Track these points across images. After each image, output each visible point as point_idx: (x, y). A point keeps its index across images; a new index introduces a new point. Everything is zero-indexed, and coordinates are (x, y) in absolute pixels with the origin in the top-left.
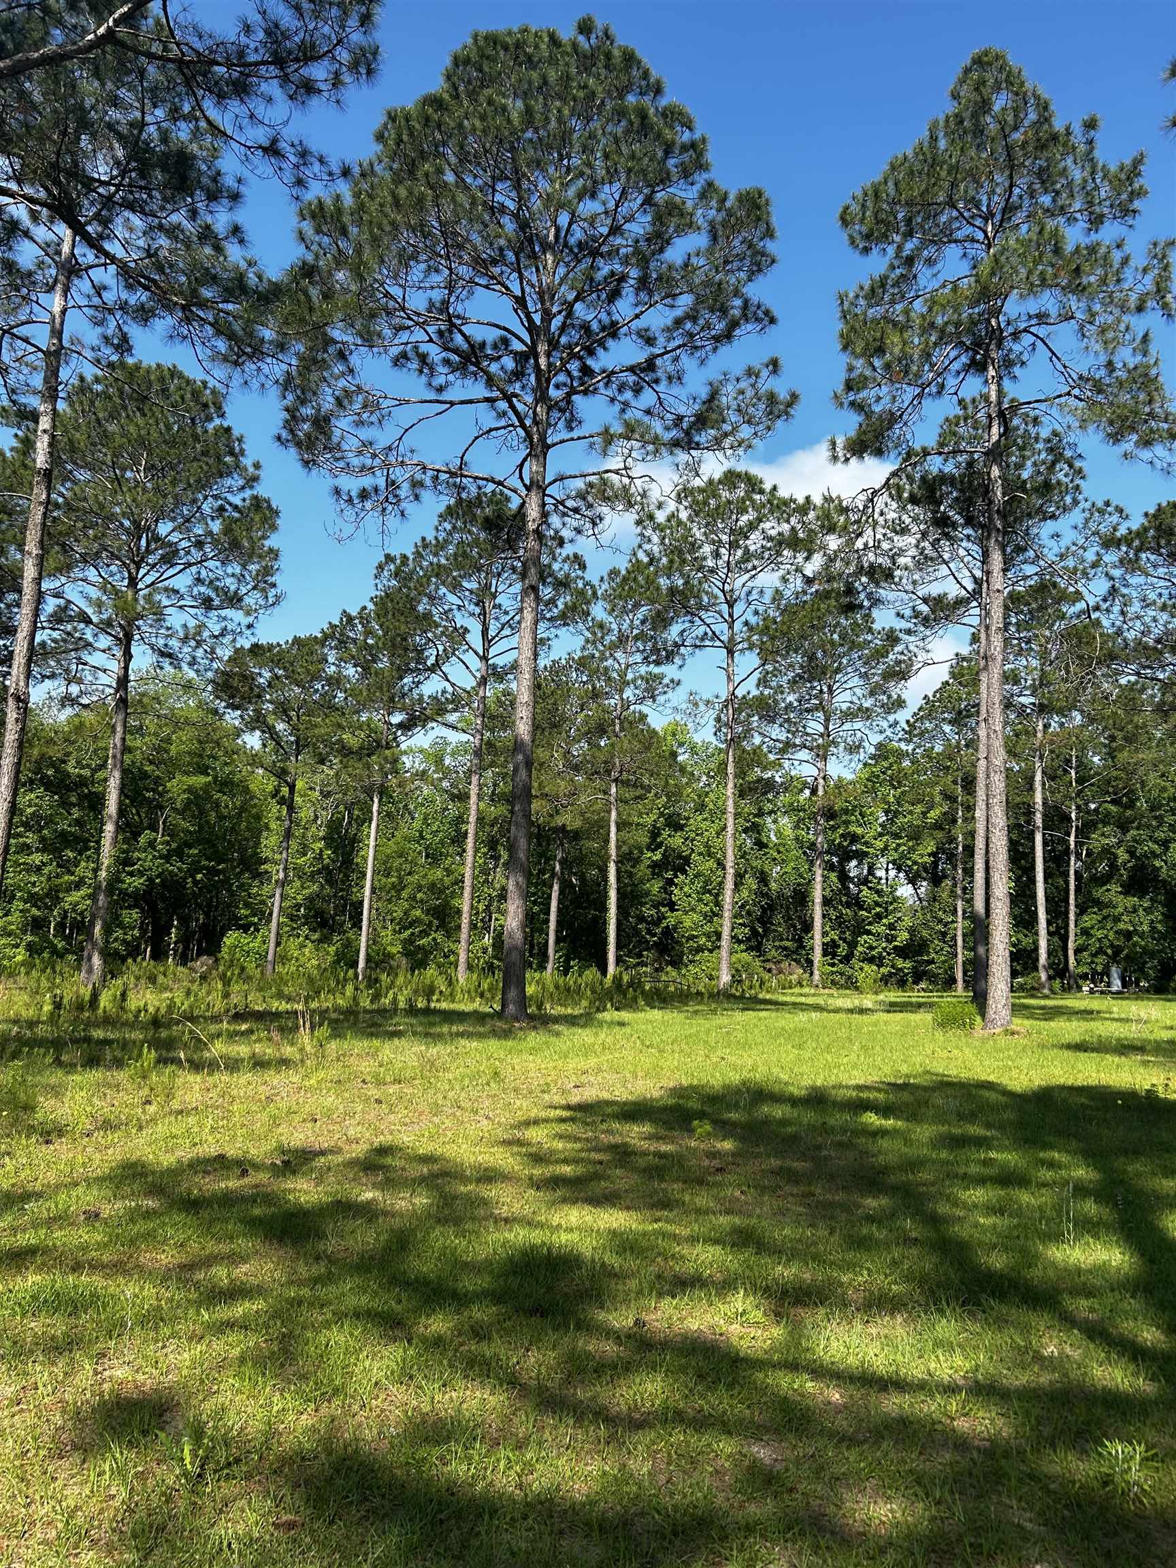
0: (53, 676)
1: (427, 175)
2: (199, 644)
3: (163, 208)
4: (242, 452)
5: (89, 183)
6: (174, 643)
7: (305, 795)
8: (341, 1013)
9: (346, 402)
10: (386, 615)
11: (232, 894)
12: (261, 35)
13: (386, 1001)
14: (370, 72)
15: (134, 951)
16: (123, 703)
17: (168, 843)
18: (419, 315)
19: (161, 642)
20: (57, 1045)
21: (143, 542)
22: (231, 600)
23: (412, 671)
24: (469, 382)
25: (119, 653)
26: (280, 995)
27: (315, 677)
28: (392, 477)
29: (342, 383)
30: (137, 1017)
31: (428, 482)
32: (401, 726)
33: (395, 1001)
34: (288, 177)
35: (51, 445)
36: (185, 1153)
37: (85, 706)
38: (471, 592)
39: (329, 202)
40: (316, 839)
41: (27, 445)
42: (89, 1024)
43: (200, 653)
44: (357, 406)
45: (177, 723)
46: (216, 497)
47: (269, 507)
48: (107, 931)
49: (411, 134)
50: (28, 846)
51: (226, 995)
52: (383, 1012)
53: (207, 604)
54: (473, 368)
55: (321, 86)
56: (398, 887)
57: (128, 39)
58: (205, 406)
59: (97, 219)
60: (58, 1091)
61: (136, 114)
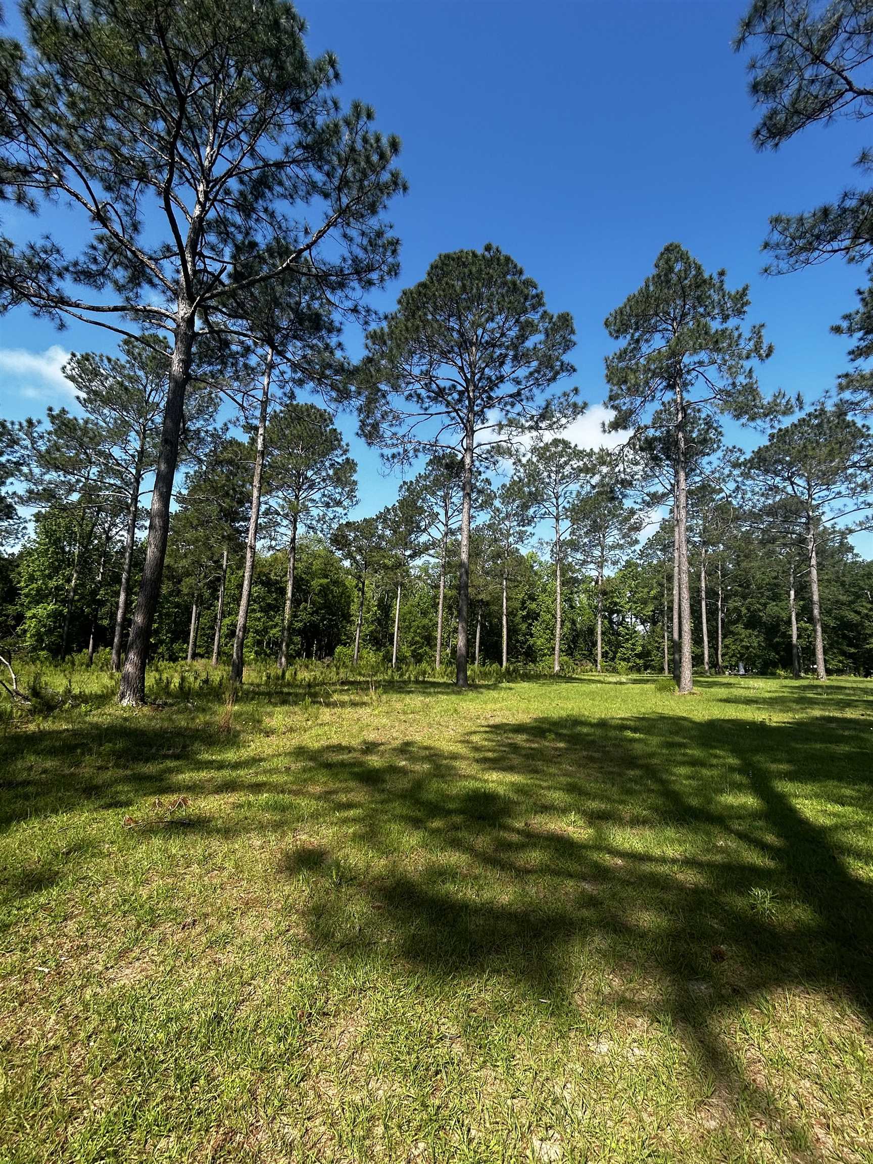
0: (264, 538)
1: (420, 316)
2: (324, 522)
3: (309, 338)
4: (341, 439)
5: (279, 330)
6: (314, 522)
7: (369, 587)
8: (387, 682)
9: (386, 417)
10: (403, 507)
11: (339, 630)
12: (350, 262)
13: (406, 677)
14: (396, 274)
15: (299, 655)
16: (293, 549)
17: (312, 608)
18: (417, 377)
19: (309, 522)
20: (269, 694)
21: (301, 480)
22: (337, 503)
23: (415, 532)
24: (439, 405)
25: (291, 527)
26: (360, 674)
27: (373, 536)
28: (406, 448)
29: (384, 408)
30: (301, 683)
31: (421, 449)
32: (410, 556)
33: (409, 677)
34: (362, 322)
35: (263, 440)
36: (324, 743)
37: (278, 550)
38: (441, 496)
39: (378, 331)
40: (374, 606)
41: (253, 441)
42: (282, 686)
43: (325, 526)
44: (390, 418)
45: (315, 556)
46: (330, 459)
47: (353, 462)
48: (288, 646)
49: (413, 300)
50: (254, 610)
51: (338, 674)
52: (404, 682)
53: (327, 505)
54: (440, 399)
55: (376, 282)
56: (409, 627)
57: (295, 268)
58: (325, 420)
59: (282, 344)
60: (271, 715)
61: (297, 299)
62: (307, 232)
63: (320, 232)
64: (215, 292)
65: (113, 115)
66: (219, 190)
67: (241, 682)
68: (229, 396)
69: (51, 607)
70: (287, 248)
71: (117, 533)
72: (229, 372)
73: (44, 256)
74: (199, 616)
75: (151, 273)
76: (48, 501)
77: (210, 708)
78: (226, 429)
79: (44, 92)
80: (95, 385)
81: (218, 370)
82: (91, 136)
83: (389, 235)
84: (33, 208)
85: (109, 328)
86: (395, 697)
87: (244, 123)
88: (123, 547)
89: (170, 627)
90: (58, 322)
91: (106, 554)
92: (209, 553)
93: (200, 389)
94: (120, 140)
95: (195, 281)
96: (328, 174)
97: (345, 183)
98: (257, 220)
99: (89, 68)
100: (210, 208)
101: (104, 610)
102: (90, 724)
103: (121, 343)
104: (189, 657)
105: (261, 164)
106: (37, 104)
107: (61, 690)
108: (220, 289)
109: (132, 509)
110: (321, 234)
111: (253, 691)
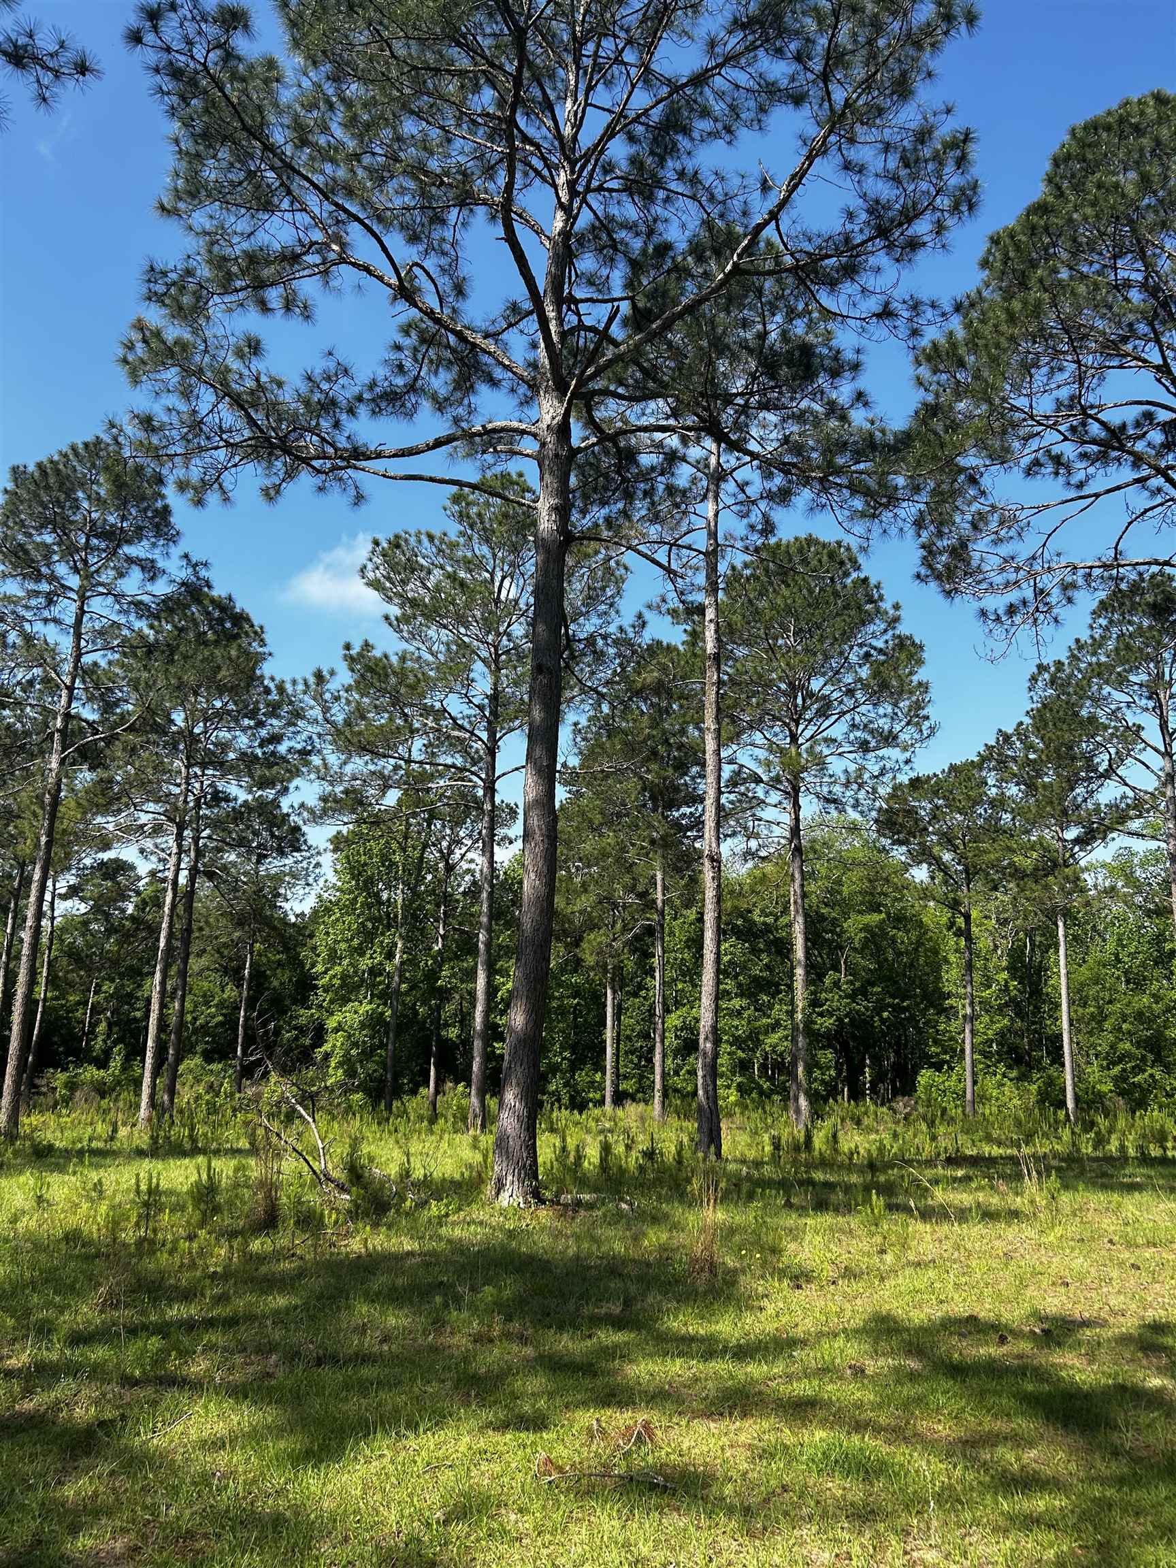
0: (734, 834)
1: (1041, 281)
2: (861, 786)
3: (792, 399)
4: (881, 598)
5: (728, 399)
6: (837, 789)
7: (981, 925)
8: (1062, 1160)
9: (981, 525)
10: (1046, 725)
11: (919, 1031)
12: (864, 216)
13: (1113, 1147)
14: (971, 207)
15: (833, 1092)
16: (798, 850)
17: (851, 983)
18: (1047, 418)
19: (825, 789)
20: (783, 1185)
21: (799, 701)
22: (886, 739)
23: (1084, 780)
24: (1112, 468)
25: (789, 807)
26: (989, 1139)
27: (977, 802)
28: (1040, 585)
29: (975, 507)
30: (851, 1159)
31: (1080, 582)
32: (1077, 841)
33: (1122, 1148)
34: (903, 332)
35: (716, 631)
36: (935, 1312)
37: (763, 859)
38: (1141, 685)
39: (943, 341)
40: (1000, 969)
41: (696, 636)
42: (810, 1166)
43: (862, 795)
44: (993, 525)
45: (846, 864)
46: (861, 645)
47: (913, 643)
48: (809, 1071)
49: (1018, 248)
50: (728, 993)
51: (934, 1138)
52: (1109, 1159)
53: (864, 747)
54: (1115, 454)
55: (926, 239)
56: (1100, 1017)
57: (749, 267)
58: (842, 563)
59: (737, 426)
60: (795, 1234)
61: (760, 327)
62: (765, 187)
63: (793, 177)
64: (602, 361)
65: (412, 112)
66: (593, 170)
67: (718, 1154)
68: (645, 556)
69: (365, 1008)
70: (730, 233)
71: (463, 856)
72: (641, 508)
73: (325, 386)
74: (619, 1011)
75: (490, 361)
76: (353, 811)
77: (666, 1216)
78: (640, 622)
79: (310, 118)
80: (413, 589)
81: (620, 512)
82: (382, 160)
83: (946, 129)
84: (307, 315)
85: (432, 480)
86: (1096, 1199)
87: (627, 31)
88: (474, 883)
89: (567, 1037)
90: (353, 492)
91: (447, 899)
92: (627, 879)
93: (587, 556)
94: (425, 149)
95: (565, 352)
96: (798, 58)
97: (835, 58)
98: (667, 200)
99: (373, 49)
100: (579, 208)
101: (450, 1008)
102: (449, 1241)
103: (448, 503)
104: (608, 1100)
105: (664, 91)
106: (303, 142)
107: (393, 1170)
108: (610, 352)
109: (487, 807)
110: (797, 179)
111: (749, 1177)
